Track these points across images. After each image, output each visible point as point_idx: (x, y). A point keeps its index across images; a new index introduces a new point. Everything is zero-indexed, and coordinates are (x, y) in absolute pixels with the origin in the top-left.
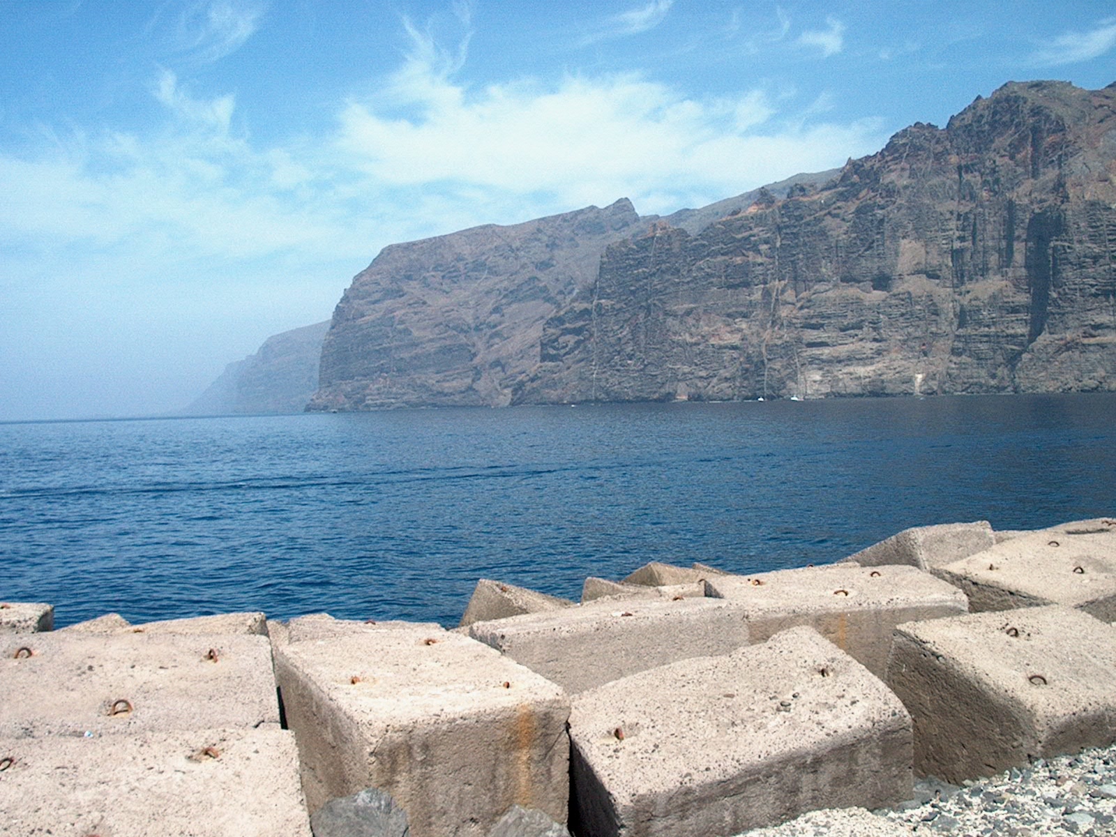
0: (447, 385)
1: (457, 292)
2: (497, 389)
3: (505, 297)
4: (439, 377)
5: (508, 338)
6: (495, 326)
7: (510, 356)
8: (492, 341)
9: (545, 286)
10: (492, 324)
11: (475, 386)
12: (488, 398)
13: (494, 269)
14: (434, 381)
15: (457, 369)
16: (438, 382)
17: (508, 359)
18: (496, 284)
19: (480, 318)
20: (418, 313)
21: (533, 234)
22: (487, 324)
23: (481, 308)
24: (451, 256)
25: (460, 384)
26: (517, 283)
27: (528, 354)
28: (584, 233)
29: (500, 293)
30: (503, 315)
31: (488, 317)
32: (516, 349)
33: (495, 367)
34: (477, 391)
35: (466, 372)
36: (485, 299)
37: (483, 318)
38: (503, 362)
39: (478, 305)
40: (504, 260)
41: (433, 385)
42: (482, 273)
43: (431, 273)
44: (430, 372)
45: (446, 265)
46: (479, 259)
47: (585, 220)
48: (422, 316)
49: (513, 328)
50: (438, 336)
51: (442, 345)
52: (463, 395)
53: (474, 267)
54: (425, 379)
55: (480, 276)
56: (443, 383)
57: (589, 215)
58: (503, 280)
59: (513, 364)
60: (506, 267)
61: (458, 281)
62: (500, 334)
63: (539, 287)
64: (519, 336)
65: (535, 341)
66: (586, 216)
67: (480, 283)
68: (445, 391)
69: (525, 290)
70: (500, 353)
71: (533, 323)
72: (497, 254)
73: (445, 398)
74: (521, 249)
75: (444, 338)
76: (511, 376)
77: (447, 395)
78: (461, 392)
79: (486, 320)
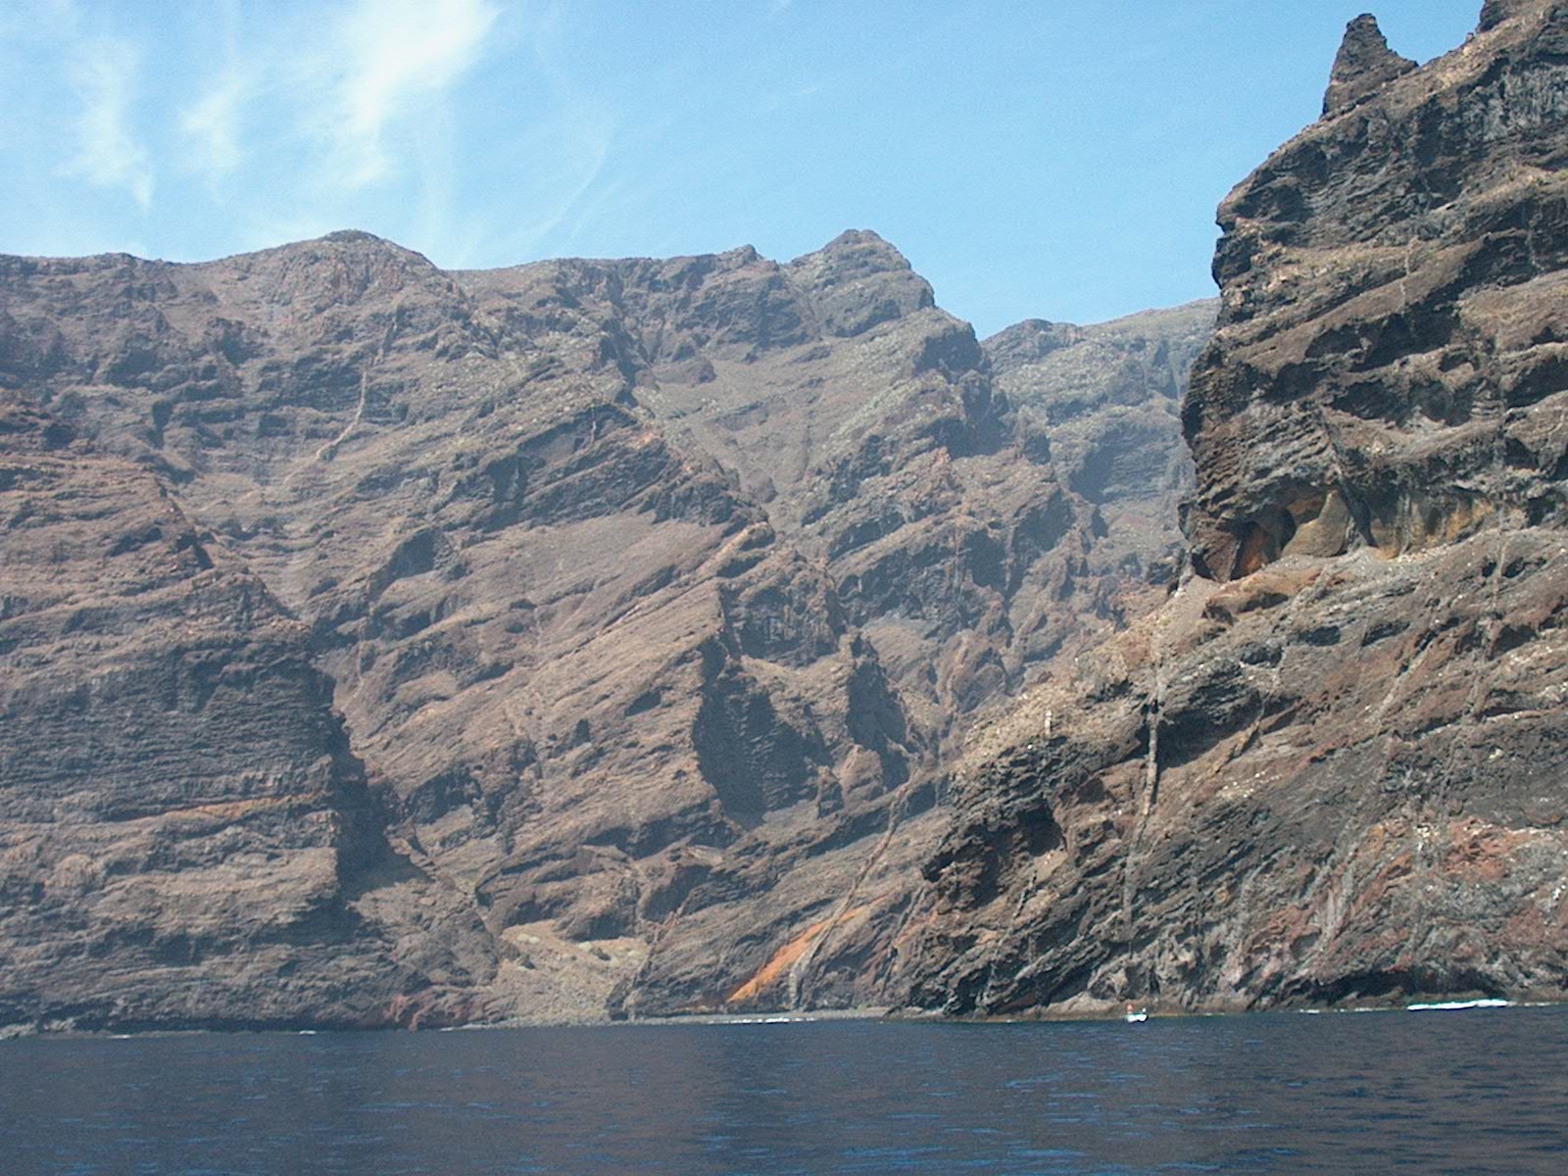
0: (182, 884)
1: (223, 480)
2: (478, 925)
3: (460, 491)
4: (135, 836)
5: (498, 670)
6: (420, 621)
7: (522, 755)
8: (407, 690)
9: (657, 451)
10: (403, 614)
11: (364, 906)
12: (438, 974)
13: (398, 399)
14: (99, 864)
15: (246, 794)
16: (120, 867)
17: (518, 765)
18: (414, 449)
19: (341, 587)
20: (19, 477)
21: (542, 303)
22: (379, 614)
23: (345, 545)
24: (200, 332)
25: (264, 887)
26: (522, 433)
27: (630, 739)
28: (726, 339)
29: (435, 482)
30: (459, 572)
31: (383, 580)
32: (549, 719)
33: (440, 811)
34: (376, 930)
35: (304, 809)
36: (359, 511)
37: (358, 586)
38: (492, 781)
39: (329, 534)
40: (442, 362)
41: (89, 886)
42: (338, 415)
43: (102, 388)
44: (69, 808)
45: (173, 359)
46: (326, 352)
47: (730, 288)
48: (43, 494)
49: (516, 628)
50: (131, 599)
51: (158, 644)
52: (282, 951)
53: (307, 388)
54: (40, 849)
55: (333, 425)
56: (156, 876)
57: (741, 273)
58: (446, 435)
59: (546, 797)
60: (452, 384)
61: (229, 434)
62: (453, 655)
63: (626, 452)
64: (553, 664)
65: (658, 675)
66: (732, 278)
67: (333, 453)
68: (168, 924)
69: (561, 463)
70: (467, 736)
71: (622, 600)
72: (410, 341)
73: (163, 970)
74: (506, 340)
75: (167, 609)
76: (545, 852)
77: (179, 949)
78: (270, 935)
79: (372, 595)
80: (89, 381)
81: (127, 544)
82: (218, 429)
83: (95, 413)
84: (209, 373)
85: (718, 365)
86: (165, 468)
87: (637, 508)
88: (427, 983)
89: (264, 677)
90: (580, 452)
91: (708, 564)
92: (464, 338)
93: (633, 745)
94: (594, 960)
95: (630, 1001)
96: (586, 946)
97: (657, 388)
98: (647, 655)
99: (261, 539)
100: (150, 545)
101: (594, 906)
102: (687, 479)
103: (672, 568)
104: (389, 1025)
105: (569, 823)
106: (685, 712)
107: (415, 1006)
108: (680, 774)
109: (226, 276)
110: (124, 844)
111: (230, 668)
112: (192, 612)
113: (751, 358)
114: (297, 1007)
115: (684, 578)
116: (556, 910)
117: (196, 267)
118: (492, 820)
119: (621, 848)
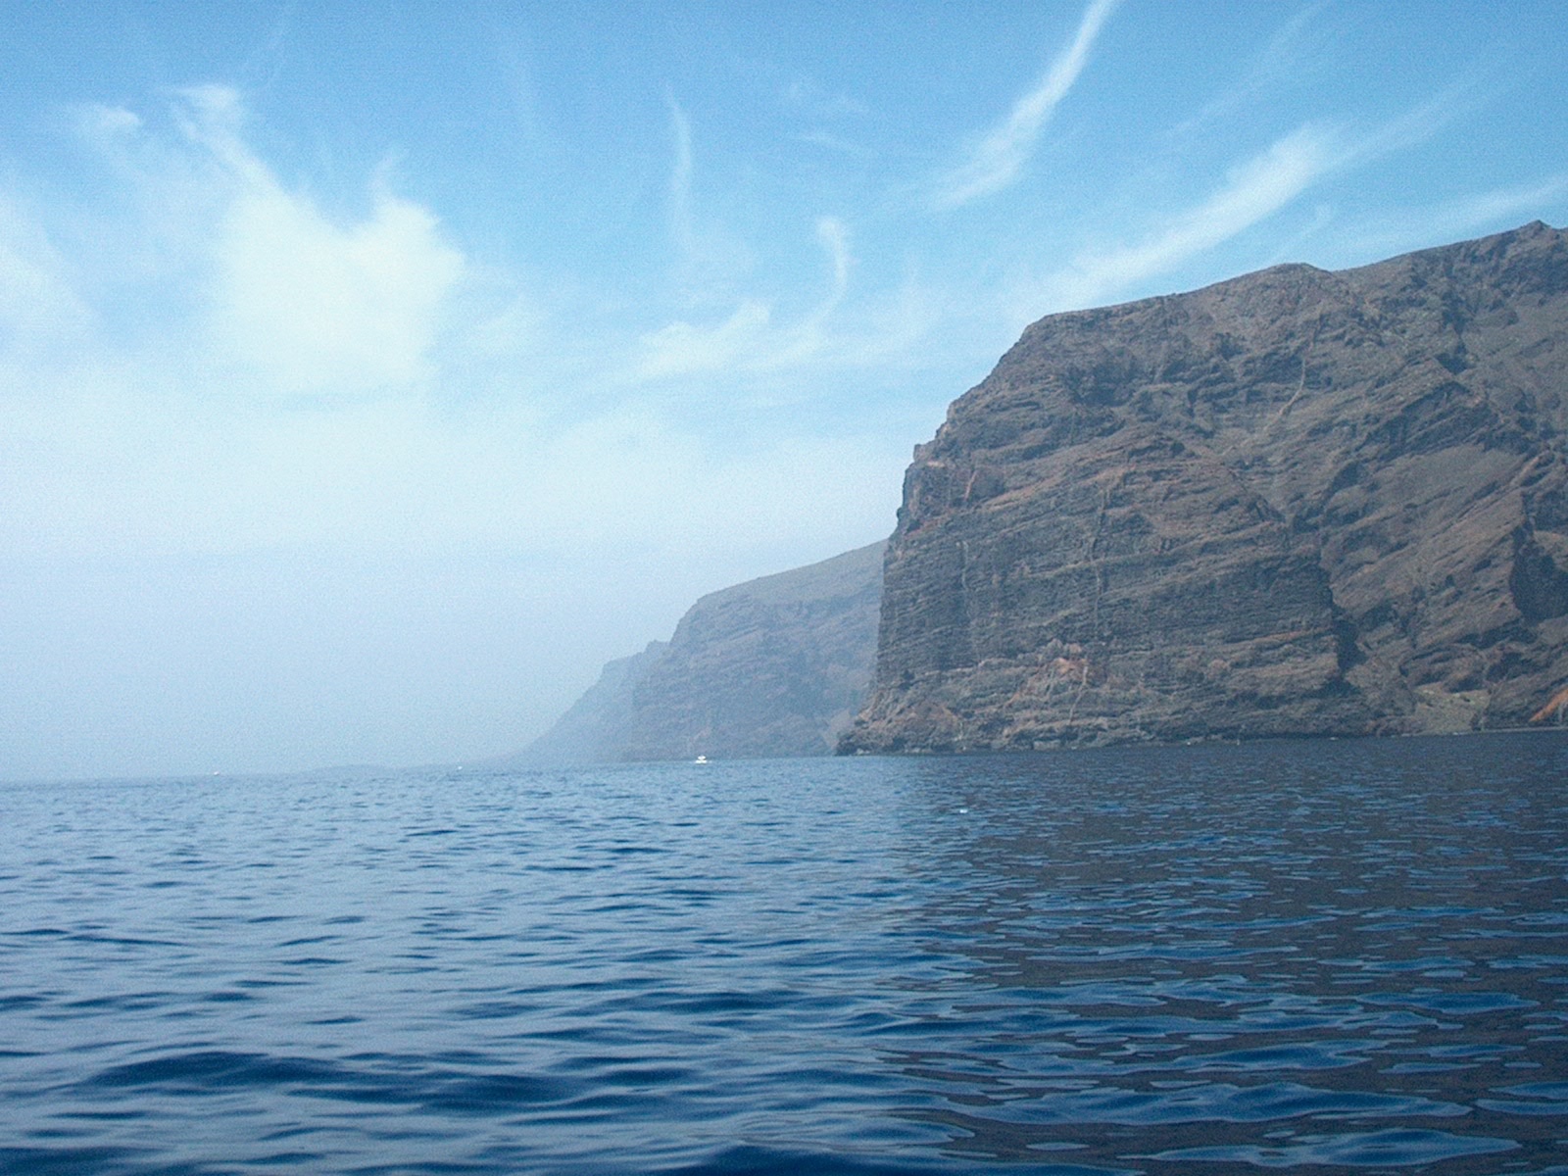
0: (1265, 672)
1: (1230, 433)
2: (1403, 686)
3: (1370, 438)
4: (1243, 650)
5: (1400, 546)
6: (1352, 517)
7: (1418, 595)
8: (1352, 557)
9: (1483, 408)
10: (1343, 512)
11: (1348, 677)
13: (1325, 374)
14: (1227, 664)
15: (1292, 630)
16: (1237, 665)
17: (1416, 601)
18: (1337, 409)
19: (1307, 497)
20: (1163, 474)
21: (1404, 289)
22: (1330, 511)
23: (1305, 471)
24: (1208, 343)
25: (1305, 673)
26: (1402, 402)
27: (1476, 585)
28: (1525, 290)
29: (1354, 430)
30: (1374, 487)
31: (1330, 493)
32: (1431, 574)
33: (1376, 625)
34: (1356, 691)
35: (1320, 635)
36: (1311, 449)
37: (1317, 497)
38: (1403, 610)
39: (1295, 464)
40: (1349, 349)
41: (1224, 674)
42: (1290, 385)
43: (1159, 386)
44: (1211, 638)
45: (1195, 364)
46: (1280, 348)
47: (1526, 255)
48: (1175, 482)
49: (1408, 521)
50: (1228, 536)
51: (1246, 559)
52: (1316, 702)
53: (1271, 371)
54: (1200, 657)
55: (1287, 392)
56: (1255, 669)
57: (1533, 243)
58: (1356, 398)
59: (1432, 617)
60: (1357, 365)
61: (1230, 404)
62: (1371, 537)
63: (1465, 409)
64: (1431, 541)
65: (1489, 550)
66: (1527, 247)
67: (1290, 409)
68: (1263, 691)
69: (1427, 418)
70: (1388, 585)
71: (1468, 502)
72: (1328, 335)
73: (1261, 712)
74: (1384, 322)
75: (1250, 541)
76: (1433, 648)
77: (1267, 702)
78: (1309, 695)
79: (1324, 503)
80: (1151, 382)
81: (1222, 507)
82: (1223, 402)
83: (1157, 401)
84: (1216, 369)
85: (1519, 310)
86: (1200, 431)
87: (1474, 441)
88: (1383, 715)
89: (1297, 573)
90: (1438, 411)
91: (1515, 479)
92: (1361, 333)
93: (1477, 589)
94: (1462, 702)
95: (1481, 722)
96: (1457, 695)
97: (1479, 331)
98: (1483, 536)
99: (1255, 469)
100: (1233, 508)
101: (1461, 675)
102: (1500, 428)
103: (1494, 484)
104: (1366, 735)
105: (1445, 633)
106: (1504, 571)
107: (1379, 726)
108: (1503, 604)
109: (1212, 300)
110: (1237, 654)
111: (1282, 569)
112: (1261, 543)
113: (1542, 303)
114: (1325, 727)
115: (1502, 488)
116: (1441, 677)
117: (1194, 293)
118: (1403, 630)
119: (1473, 644)
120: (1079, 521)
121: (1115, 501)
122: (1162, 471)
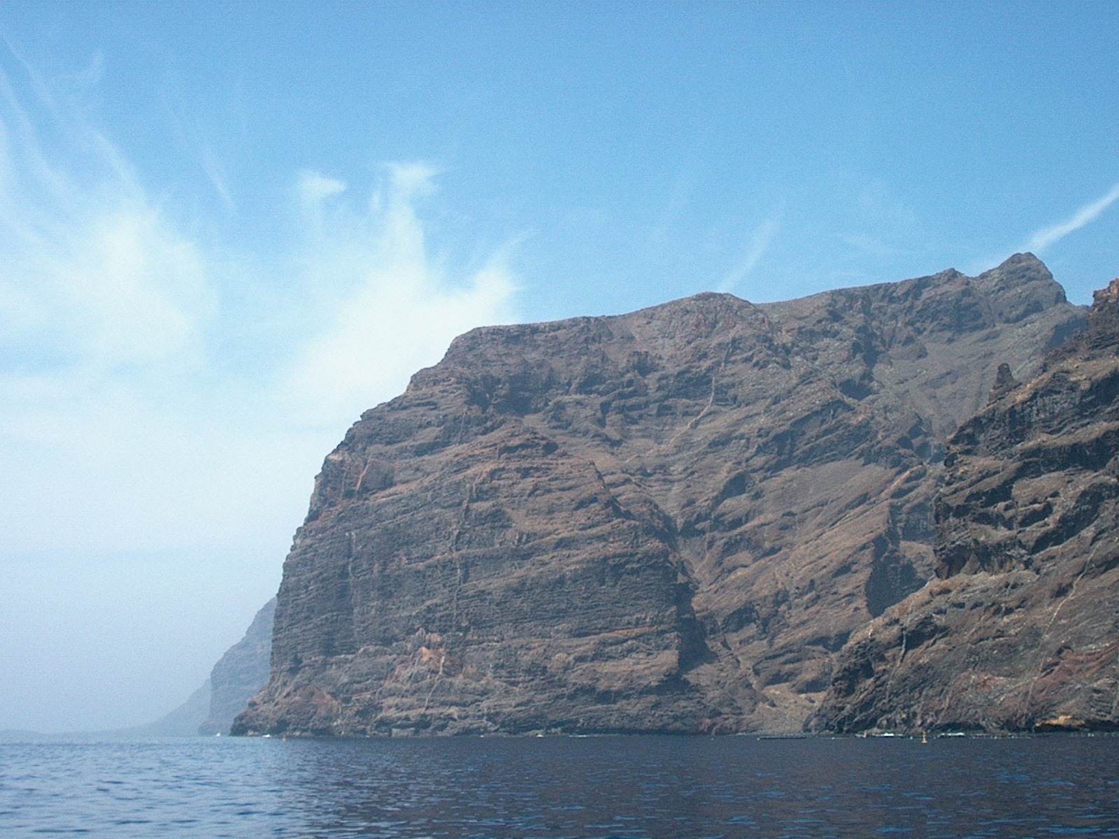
0: (608, 667)
1: (639, 443)
2: (749, 686)
3: (760, 450)
4: (587, 644)
5: (773, 551)
6: (737, 523)
7: (781, 598)
8: (729, 561)
9: (865, 424)
10: (729, 518)
11: (691, 677)
12: (726, 710)
13: (732, 392)
14: (571, 658)
15: (637, 625)
16: (581, 659)
17: (778, 603)
18: (738, 423)
19: (697, 504)
20: (532, 471)
21: (820, 321)
22: (716, 519)
23: (700, 479)
24: (625, 360)
25: (645, 669)
26: (793, 417)
27: (834, 590)
28: (936, 328)
29: (749, 443)
30: (758, 496)
31: (718, 500)
32: (797, 578)
33: (740, 626)
34: (696, 688)
35: (664, 632)
36: (709, 459)
37: (706, 504)
38: (764, 612)
39: (692, 473)
40: (756, 370)
41: (567, 668)
42: (700, 402)
43: (574, 396)
44: (557, 631)
45: (611, 378)
46: (693, 367)
47: (938, 298)
48: (543, 479)
49: (785, 528)
50: (584, 532)
51: (596, 555)
52: (653, 698)
53: (682, 387)
54: (545, 650)
55: (697, 408)
56: (596, 663)
57: (947, 287)
58: (756, 414)
59: (792, 620)
60: (760, 384)
61: (641, 417)
62: (750, 543)
63: (849, 426)
64: (802, 547)
65: (850, 556)
66: (940, 291)
67: (697, 423)
68: (602, 686)
69: (814, 433)
70: (755, 588)
71: (840, 512)
72: (738, 357)
73: (599, 706)
74: (796, 349)
75: (600, 538)
76: (787, 649)
77: (606, 697)
78: (648, 691)
79: (713, 509)
80: (567, 393)
81: (582, 504)
82: (635, 414)
83: (570, 411)
84: (630, 383)
85: (929, 347)
86: (606, 439)
87: (856, 455)
88: (720, 714)
89: (644, 570)
90: (824, 427)
91: (886, 491)
92: (768, 355)
93: (835, 593)
94: (807, 703)
95: (812, 723)
96: (803, 696)
97: (891, 364)
98: (848, 544)
99: (657, 476)
100: (592, 505)
101: (809, 676)
102: (879, 442)
103: (867, 494)
104: (702, 732)
105: (800, 634)
106: (862, 576)
107: (714, 724)
108: (856, 609)
109: (636, 323)
110: (582, 648)
111: (628, 566)
112: (611, 540)
113: (950, 341)
114: (660, 724)
115: (872, 500)
116: (790, 678)
117: (624, 316)
118: (764, 631)
119: (824, 647)
120: (449, 514)
121: (480, 495)
122: (531, 468)
